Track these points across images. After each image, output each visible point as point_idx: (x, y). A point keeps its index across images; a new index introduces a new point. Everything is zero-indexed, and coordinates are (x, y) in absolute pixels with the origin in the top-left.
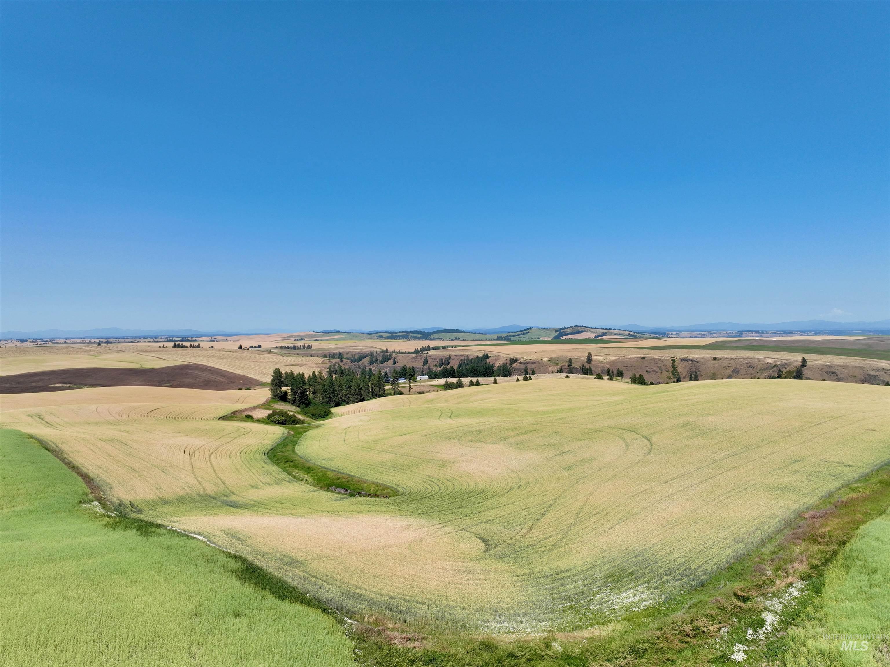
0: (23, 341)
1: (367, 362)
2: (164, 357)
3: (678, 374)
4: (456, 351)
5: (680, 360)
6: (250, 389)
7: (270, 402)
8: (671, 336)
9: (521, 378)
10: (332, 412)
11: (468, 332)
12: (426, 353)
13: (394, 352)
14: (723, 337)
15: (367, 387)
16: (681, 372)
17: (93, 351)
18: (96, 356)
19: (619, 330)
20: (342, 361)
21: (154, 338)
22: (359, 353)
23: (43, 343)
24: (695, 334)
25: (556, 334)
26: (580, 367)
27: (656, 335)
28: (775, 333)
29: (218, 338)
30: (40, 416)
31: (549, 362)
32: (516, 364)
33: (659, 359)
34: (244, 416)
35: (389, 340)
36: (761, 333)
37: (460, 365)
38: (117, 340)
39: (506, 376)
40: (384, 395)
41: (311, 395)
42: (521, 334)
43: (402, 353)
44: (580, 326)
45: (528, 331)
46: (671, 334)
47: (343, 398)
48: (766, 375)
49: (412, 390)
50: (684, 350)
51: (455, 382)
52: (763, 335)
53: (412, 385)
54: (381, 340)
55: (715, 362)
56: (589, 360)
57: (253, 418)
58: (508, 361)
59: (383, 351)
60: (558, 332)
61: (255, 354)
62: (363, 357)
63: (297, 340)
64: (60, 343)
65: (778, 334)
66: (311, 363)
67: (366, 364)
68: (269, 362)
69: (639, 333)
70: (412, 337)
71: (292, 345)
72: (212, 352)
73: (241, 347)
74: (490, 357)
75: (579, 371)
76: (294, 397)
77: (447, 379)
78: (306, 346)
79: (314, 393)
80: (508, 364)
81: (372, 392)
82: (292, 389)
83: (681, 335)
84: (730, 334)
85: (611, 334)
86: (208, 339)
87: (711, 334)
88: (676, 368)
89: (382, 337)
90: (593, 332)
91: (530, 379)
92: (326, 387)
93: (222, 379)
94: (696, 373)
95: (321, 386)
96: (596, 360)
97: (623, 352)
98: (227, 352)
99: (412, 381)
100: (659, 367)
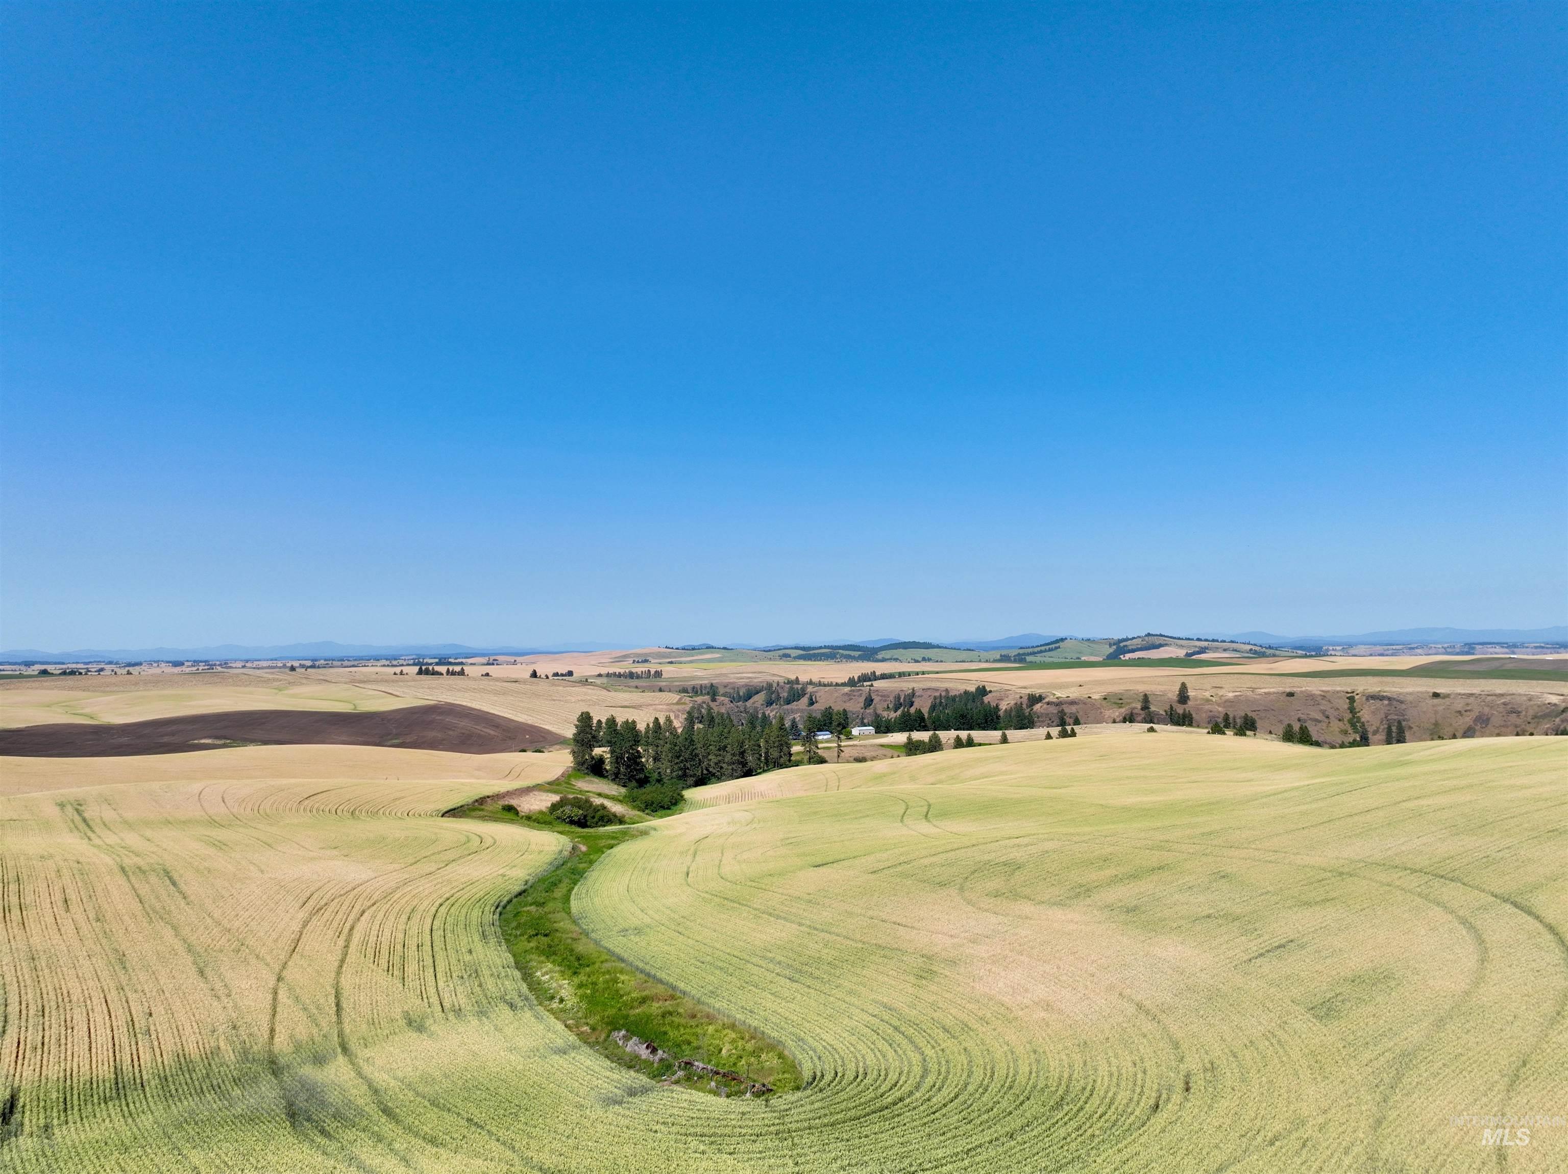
0: (177, 664)
1: (761, 702)
2: (397, 691)
3: (1363, 724)
4: (925, 681)
5: (1364, 698)
6: (543, 752)
7: (569, 776)
8: (1333, 653)
9: (1055, 731)
10: (686, 797)
11: (946, 648)
12: (870, 686)
13: (811, 683)
14: (1436, 654)
15: (756, 748)
16: (1368, 722)
17: (278, 680)
18: (280, 690)
19: (1232, 642)
20: (714, 700)
21: (392, 659)
22: (747, 685)
23: (206, 667)
24: (1379, 649)
25: (1111, 650)
26: (1165, 711)
27: (1304, 653)
28: (1543, 647)
29: (501, 658)
30: (80, 805)
31: (1104, 702)
32: (1040, 705)
33: (1321, 695)
34: (500, 807)
35: (802, 662)
36: (1512, 647)
37: (933, 708)
38: (330, 662)
39: (1024, 728)
40: (790, 765)
41: (650, 765)
42: (1045, 651)
43: (825, 685)
44: (1157, 635)
45: (1057, 645)
46: (1333, 650)
47: (711, 769)
48: (1548, 728)
49: (842, 754)
50: (1370, 679)
51: (927, 739)
52: (1516, 650)
53: (843, 744)
54: (787, 661)
55: (1436, 701)
56: (1183, 697)
57: (517, 813)
58: (1025, 700)
59: (789, 682)
60: (1115, 647)
61: (559, 686)
62: (754, 692)
63: (638, 662)
64: (236, 668)
65: (1547, 648)
66: (657, 702)
67: (758, 705)
68: (582, 700)
69: (1270, 647)
70: (843, 656)
71: (627, 671)
72: (485, 682)
73: (534, 675)
74: (990, 692)
75: (1165, 718)
76: (616, 768)
77: (912, 733)
78: (652, 673)
79: (656, 759)
80: (1024, 706)
81: (766, 759)
82: (612, 752)
83: (1352, 651)
84: (1448, 650)
85: (1216, 650)
86: (484, 660)
87: (1410, 648)
88: (1358, 715)
89: (789, 656)
90: (1182, 646)
91: (1073, 734)
92: (677, 748)
93: (492, 732)
94: (1399, 722)
95: (668, 746)
96: (1196, 699)
97: (1248, 682)
98: (509, 684)
99: (842, 737)
100: (1323, 712)
